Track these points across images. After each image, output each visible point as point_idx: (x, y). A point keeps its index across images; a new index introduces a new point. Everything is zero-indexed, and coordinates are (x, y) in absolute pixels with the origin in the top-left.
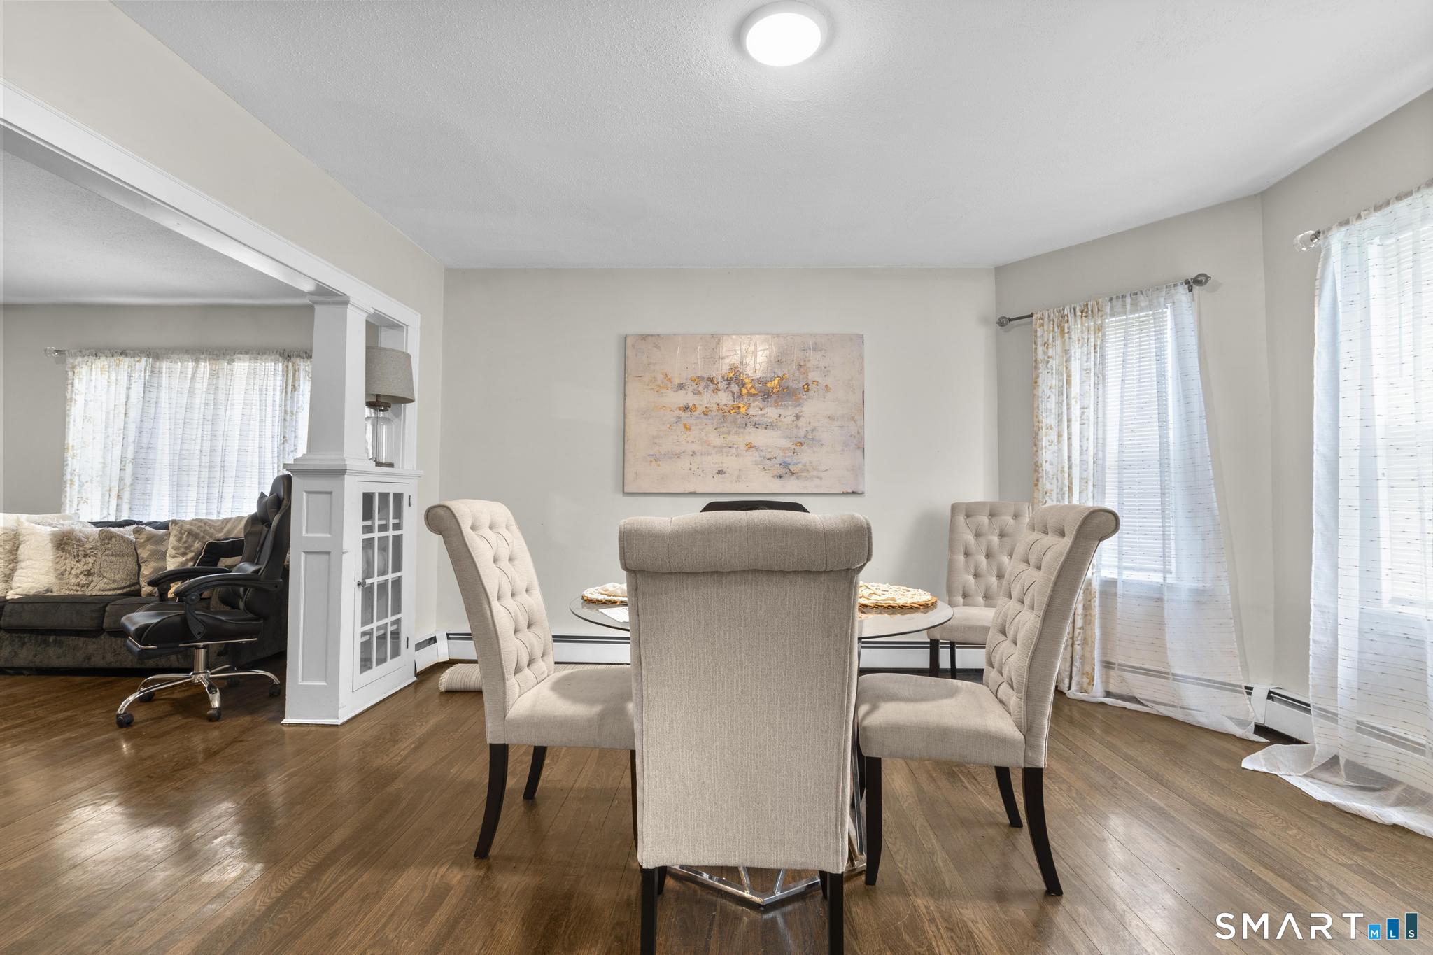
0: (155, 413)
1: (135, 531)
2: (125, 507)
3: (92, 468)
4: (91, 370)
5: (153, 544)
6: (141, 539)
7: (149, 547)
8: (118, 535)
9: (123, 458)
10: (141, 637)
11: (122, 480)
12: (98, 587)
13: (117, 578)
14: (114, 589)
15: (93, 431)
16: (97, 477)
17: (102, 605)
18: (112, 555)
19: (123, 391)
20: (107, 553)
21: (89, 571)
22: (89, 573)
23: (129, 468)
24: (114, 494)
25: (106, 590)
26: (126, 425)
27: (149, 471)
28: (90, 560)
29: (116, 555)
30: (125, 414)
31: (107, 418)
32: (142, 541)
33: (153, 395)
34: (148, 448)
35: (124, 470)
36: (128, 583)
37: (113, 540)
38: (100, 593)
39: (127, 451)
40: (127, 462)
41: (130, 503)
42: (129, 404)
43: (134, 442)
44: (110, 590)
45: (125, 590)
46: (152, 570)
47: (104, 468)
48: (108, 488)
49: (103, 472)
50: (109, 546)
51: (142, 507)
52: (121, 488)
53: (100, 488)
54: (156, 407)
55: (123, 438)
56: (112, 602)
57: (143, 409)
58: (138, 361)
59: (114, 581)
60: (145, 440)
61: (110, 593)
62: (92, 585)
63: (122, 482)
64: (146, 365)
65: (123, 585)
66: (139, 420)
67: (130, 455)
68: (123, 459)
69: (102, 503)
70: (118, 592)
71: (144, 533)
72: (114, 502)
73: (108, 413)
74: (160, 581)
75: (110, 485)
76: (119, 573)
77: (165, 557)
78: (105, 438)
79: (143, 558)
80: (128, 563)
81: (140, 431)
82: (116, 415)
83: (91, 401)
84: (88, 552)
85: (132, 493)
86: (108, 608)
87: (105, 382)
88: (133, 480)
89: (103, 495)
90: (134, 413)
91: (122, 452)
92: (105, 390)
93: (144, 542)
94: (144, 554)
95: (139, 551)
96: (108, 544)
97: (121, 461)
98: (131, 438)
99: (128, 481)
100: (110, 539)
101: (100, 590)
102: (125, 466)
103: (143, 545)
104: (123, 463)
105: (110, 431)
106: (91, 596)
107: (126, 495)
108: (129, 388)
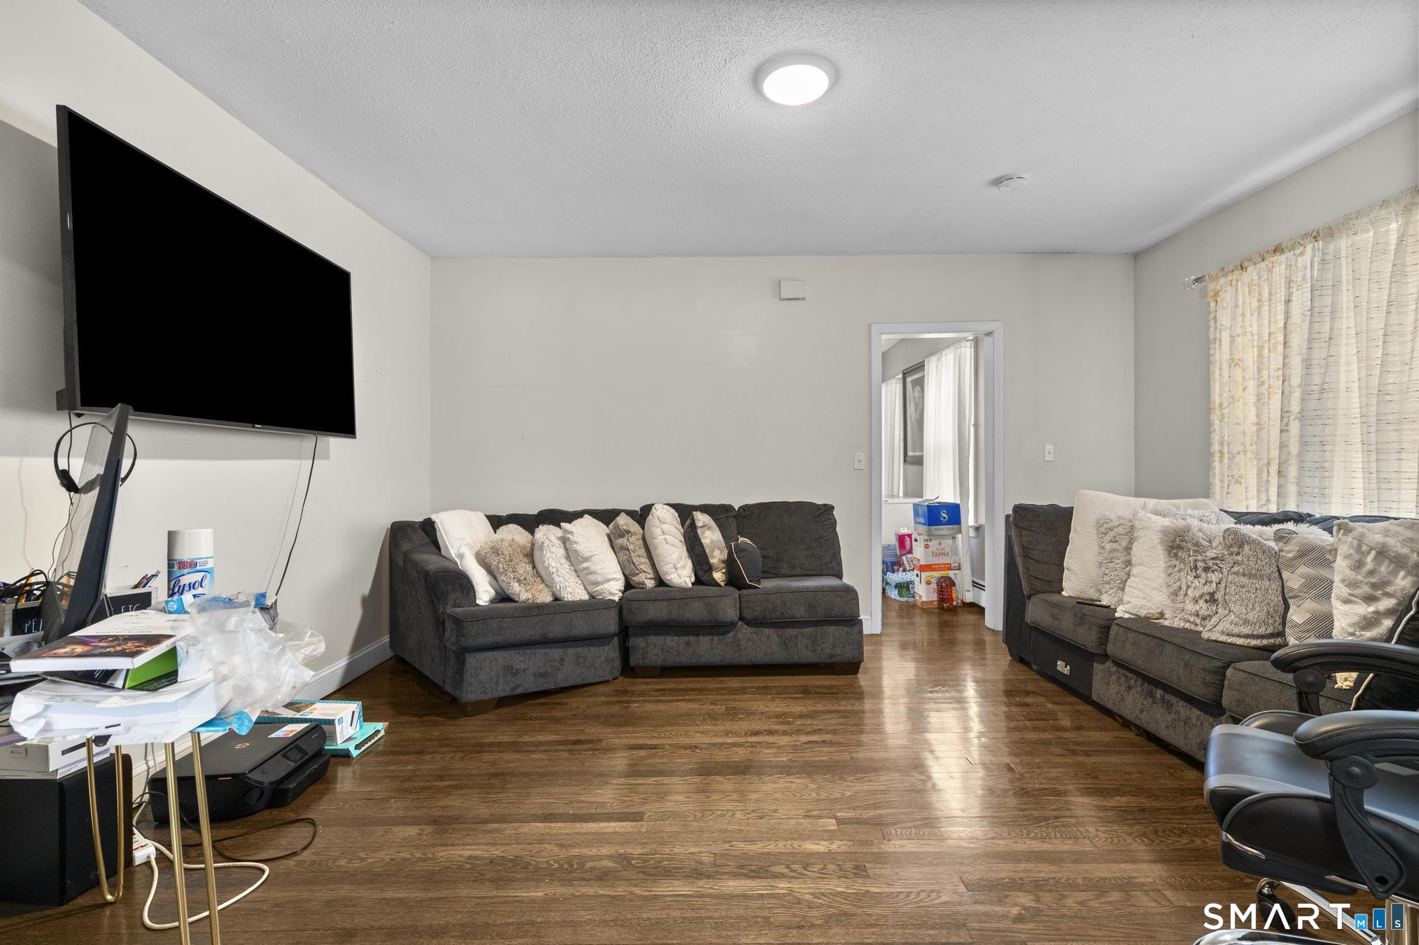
0: (1331, 330)
1: (1279, 537)
2: (1292, 489)
3: (1244, 433)
4: (1237, 291)
5: (1311, 564)
6: (1289, 552)
7: (1303, 570)
8: (1254, 541)
9: (1284, 412)
10: (1224, 814)
11: (1284, 446)
12: (1220, 627)
13: (1252, 616)
14: (1247, 636)
15: (1243, 377)
16: (1251, 445)
17: (1219, 664)
18: (1244, 575)
19: (1281, 308)
20: (1235, 569)
21: (1212, 594)
22: (1212, 599)
23: (1295, 427)
24: (1274, 468)
25: (1233, 636)
26: (1287, 361)
27: (1327, 431)
28: (1214, 577)
29: (1250, 576)
30: (1285, 343)
31: (1260, 356)
32: (1290, 555)
33: (1328, 301)
34: (1322, 391)
35: (1288, 431)
36: (1270, 630)
37: (1246, 548)
38: (1224, 638)
39: (1289, 401)
40: (1292, 418)
41: (1298, 484)
42: (1289, 327)
43: (1300, 386)
44: (1239, 636)
45: (1265, 642)
46: (1308, 616)
47: (1258, 430)
48: (1266, 461)
49: (1258, 436)
50: (1239, 558)
51: (1317, 490)
52: (1283, 460)
53: (1255, 462)
54: (1333, 319)
55: (1283, 382)
56: (1239, 661)
57: (1311, 328)
58: (1300, 254)
59: (1246, 622)
60: (1317, 379)
61: (1240, 641)
62: (1214, 620)
63: (1284, 450)
64: (1314, 256)
65: (1262, 631)
66: (1305, 347)
67: (1295, 407)
68: (1285, 414)
69: (1259, 482)
70: (1254, 642)
71: (1294, 541)
72: (1274, 481)
73: (1261, 348)
74: (1299, 664)
75: (1268, 456)
76: (1253, 608)
77: (1330, 597)
78: (1258, 385)
79: (1292, 589)
80: (1270, 592)
81: (1308, 365)
82: (1272, 349)
83: (1238, 336)
84: (1211, 564)
85: (1301, 468)
86: (1229, 672)
87: (1255, 303)
88: (1301, 445)
89: (1259, 473)
90: (1298, 339)
91: (1282, 403)
92: (1256, 314)
93: (1295, 558)
94: (1294, 581)
95: (1285, 574)
96: (1238, 554)
97: (1282, 417)
98: (1296, 381)
99: (1294, 448)
100: (1241, 546)
101: (1223, 632)
102: (1287, 424)
103: (1292, 564)
104: (1285, 420)
105: (1265, 373)
106: (1209, 640)
107: (1293, 471)
108: (1288, 301)
